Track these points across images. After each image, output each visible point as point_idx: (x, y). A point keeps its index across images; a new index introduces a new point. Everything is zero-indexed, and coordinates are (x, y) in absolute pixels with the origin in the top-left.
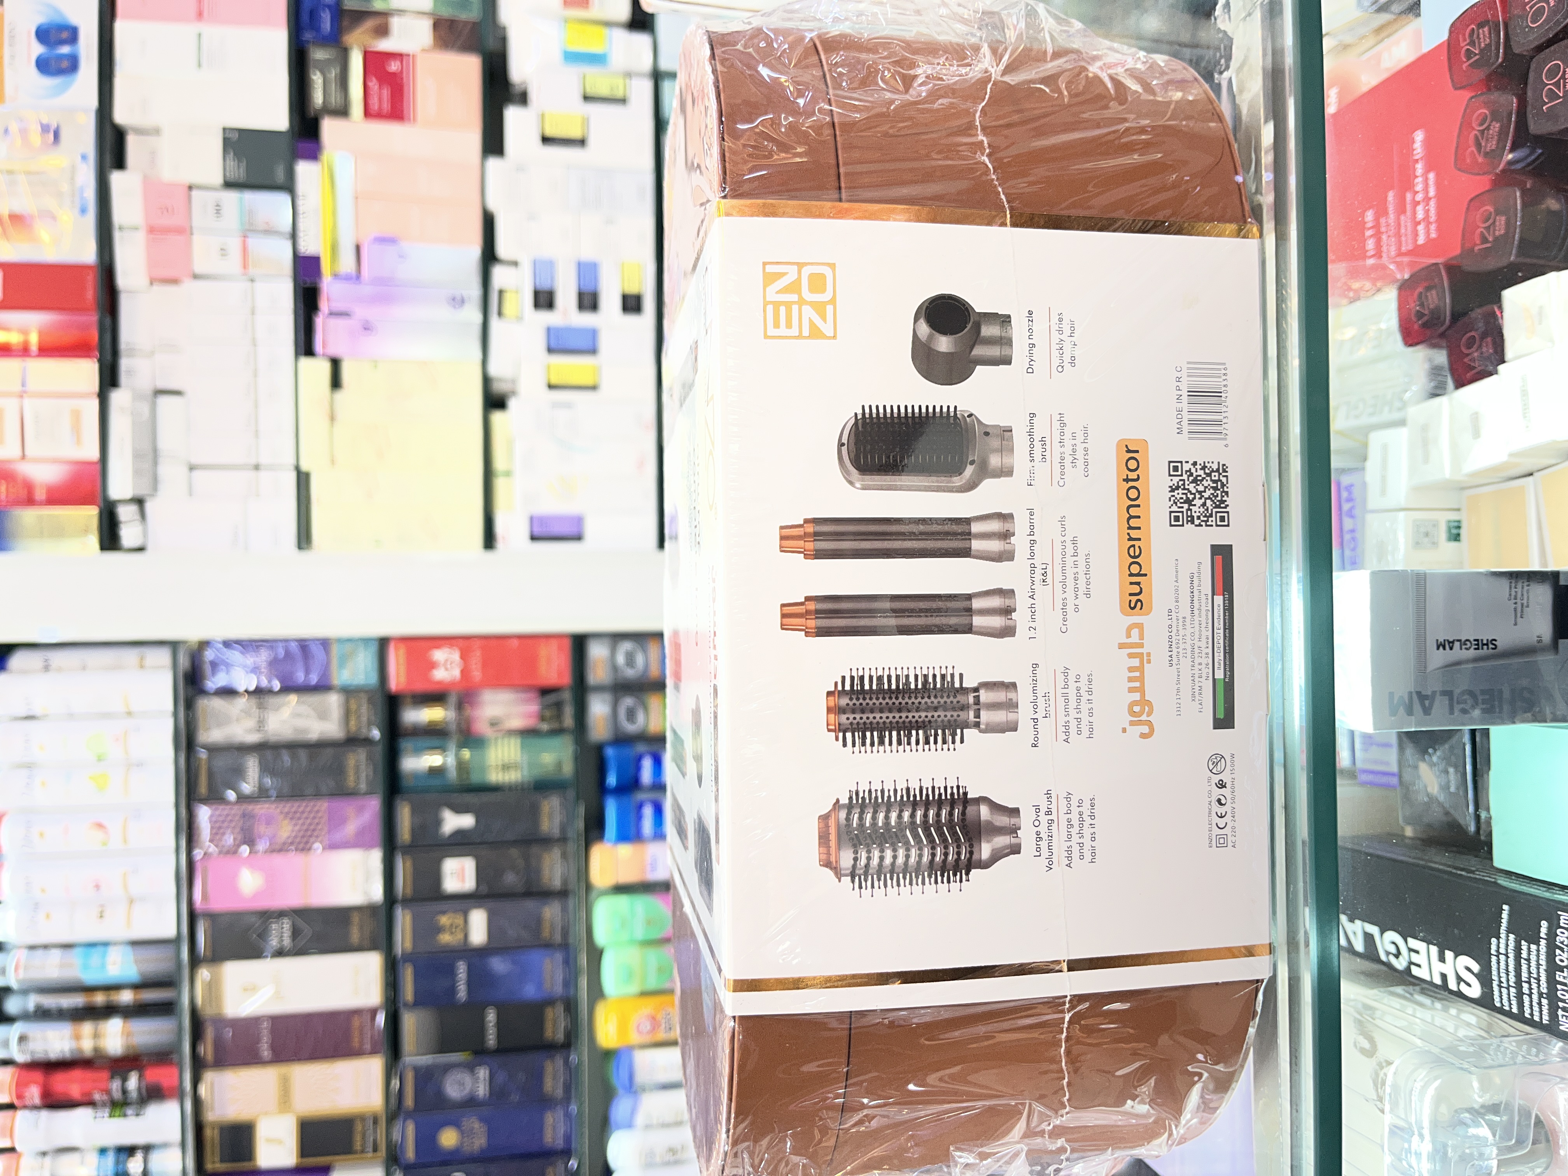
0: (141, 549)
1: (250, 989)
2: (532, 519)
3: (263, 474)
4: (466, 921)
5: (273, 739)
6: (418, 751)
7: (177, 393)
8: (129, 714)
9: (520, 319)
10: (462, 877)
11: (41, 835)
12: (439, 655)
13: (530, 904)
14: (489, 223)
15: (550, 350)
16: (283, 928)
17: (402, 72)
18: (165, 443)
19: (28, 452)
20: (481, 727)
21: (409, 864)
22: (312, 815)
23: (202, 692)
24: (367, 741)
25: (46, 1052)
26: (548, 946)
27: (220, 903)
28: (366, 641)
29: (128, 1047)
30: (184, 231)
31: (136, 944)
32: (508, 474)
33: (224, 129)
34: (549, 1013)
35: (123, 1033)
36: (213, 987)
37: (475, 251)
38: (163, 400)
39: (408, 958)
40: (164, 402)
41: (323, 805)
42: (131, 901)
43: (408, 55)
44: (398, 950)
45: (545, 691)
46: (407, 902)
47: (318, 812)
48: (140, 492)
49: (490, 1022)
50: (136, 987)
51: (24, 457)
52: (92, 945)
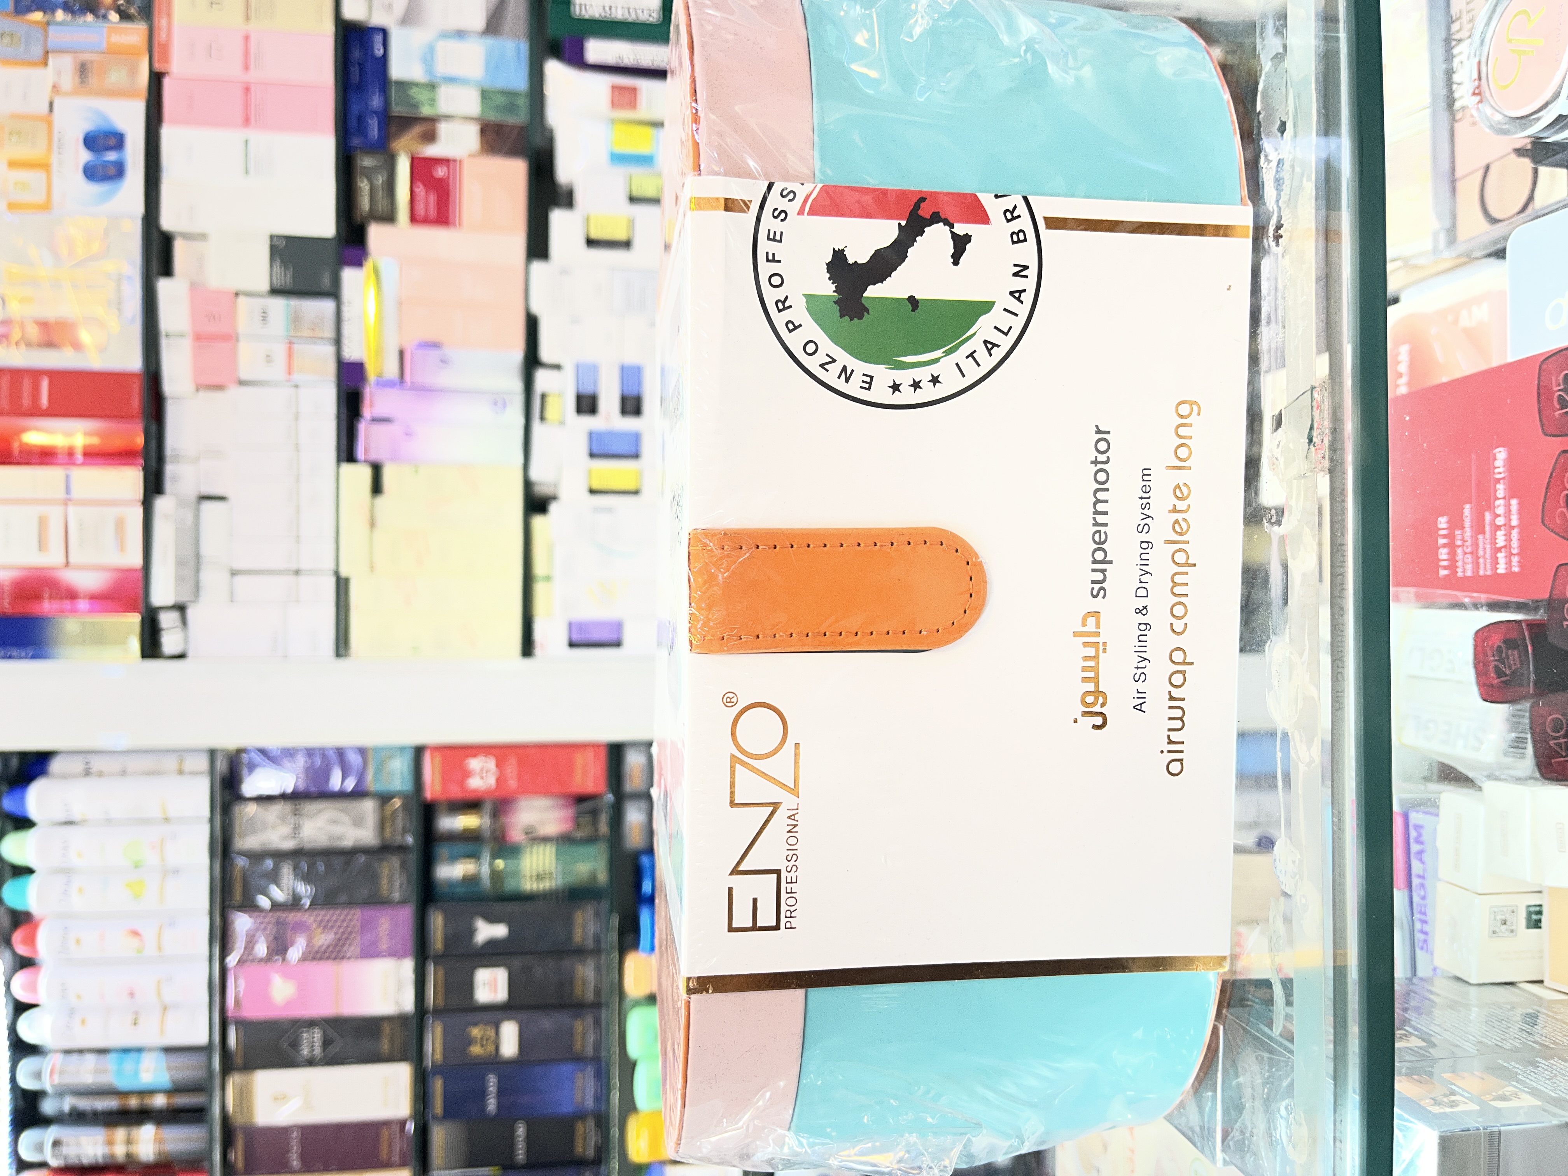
0: (181, 656)
1: (281, 1098)
2: (570, 625)
3: (303, 579)
4: (497, 1033)
5: (308, 845)
6: (453, 859)
7: (221, 498)
8: (167, 820)
9: (562, 423)
10: (495, 989)
11: (78, 942)
12: (475, 764)
13: (562, 1018)
14: (532, 325)
15: (592, 455)
16: (314, 1037)
17: (448, 177)
18: (206, 550)
19: (72, 560)
20: (516, 835)
21: (441, 974)
22: (345, 924)
23: (240, 798)
24: (402, 849)
25: (79, 1157)
26: (579, 1059)
27: (253, 1012)
28: (402, 749)
29: (160, 1153)
30: (230, 338)
31: (169, 1050)
32: (548, 578)
33: (272, 237)
34: (580, 1128)
35: (155, 1140)
36: (244, 1095)
37: (518, 354)
38: (207, 506)
39: (438, 1069)
40: (208, 507)
41: (356, 915)
42: (165, 1008)
43: (455, 161)
44: (429, 1063)
45: (580, 799)
46: (438, 1012)
47: (351, 920)
48: (182, 599)
49: (520, 1136)
50: (169, 1092)
51: (67, 564)
52: (126, 1051)
